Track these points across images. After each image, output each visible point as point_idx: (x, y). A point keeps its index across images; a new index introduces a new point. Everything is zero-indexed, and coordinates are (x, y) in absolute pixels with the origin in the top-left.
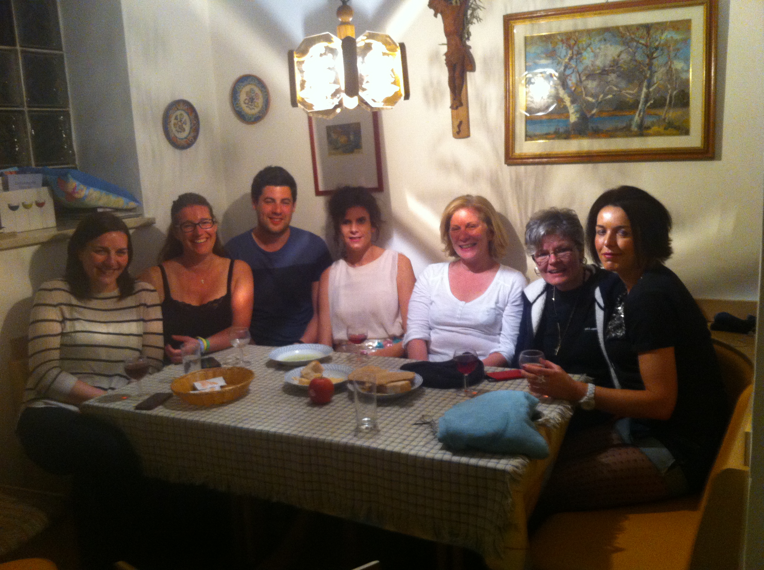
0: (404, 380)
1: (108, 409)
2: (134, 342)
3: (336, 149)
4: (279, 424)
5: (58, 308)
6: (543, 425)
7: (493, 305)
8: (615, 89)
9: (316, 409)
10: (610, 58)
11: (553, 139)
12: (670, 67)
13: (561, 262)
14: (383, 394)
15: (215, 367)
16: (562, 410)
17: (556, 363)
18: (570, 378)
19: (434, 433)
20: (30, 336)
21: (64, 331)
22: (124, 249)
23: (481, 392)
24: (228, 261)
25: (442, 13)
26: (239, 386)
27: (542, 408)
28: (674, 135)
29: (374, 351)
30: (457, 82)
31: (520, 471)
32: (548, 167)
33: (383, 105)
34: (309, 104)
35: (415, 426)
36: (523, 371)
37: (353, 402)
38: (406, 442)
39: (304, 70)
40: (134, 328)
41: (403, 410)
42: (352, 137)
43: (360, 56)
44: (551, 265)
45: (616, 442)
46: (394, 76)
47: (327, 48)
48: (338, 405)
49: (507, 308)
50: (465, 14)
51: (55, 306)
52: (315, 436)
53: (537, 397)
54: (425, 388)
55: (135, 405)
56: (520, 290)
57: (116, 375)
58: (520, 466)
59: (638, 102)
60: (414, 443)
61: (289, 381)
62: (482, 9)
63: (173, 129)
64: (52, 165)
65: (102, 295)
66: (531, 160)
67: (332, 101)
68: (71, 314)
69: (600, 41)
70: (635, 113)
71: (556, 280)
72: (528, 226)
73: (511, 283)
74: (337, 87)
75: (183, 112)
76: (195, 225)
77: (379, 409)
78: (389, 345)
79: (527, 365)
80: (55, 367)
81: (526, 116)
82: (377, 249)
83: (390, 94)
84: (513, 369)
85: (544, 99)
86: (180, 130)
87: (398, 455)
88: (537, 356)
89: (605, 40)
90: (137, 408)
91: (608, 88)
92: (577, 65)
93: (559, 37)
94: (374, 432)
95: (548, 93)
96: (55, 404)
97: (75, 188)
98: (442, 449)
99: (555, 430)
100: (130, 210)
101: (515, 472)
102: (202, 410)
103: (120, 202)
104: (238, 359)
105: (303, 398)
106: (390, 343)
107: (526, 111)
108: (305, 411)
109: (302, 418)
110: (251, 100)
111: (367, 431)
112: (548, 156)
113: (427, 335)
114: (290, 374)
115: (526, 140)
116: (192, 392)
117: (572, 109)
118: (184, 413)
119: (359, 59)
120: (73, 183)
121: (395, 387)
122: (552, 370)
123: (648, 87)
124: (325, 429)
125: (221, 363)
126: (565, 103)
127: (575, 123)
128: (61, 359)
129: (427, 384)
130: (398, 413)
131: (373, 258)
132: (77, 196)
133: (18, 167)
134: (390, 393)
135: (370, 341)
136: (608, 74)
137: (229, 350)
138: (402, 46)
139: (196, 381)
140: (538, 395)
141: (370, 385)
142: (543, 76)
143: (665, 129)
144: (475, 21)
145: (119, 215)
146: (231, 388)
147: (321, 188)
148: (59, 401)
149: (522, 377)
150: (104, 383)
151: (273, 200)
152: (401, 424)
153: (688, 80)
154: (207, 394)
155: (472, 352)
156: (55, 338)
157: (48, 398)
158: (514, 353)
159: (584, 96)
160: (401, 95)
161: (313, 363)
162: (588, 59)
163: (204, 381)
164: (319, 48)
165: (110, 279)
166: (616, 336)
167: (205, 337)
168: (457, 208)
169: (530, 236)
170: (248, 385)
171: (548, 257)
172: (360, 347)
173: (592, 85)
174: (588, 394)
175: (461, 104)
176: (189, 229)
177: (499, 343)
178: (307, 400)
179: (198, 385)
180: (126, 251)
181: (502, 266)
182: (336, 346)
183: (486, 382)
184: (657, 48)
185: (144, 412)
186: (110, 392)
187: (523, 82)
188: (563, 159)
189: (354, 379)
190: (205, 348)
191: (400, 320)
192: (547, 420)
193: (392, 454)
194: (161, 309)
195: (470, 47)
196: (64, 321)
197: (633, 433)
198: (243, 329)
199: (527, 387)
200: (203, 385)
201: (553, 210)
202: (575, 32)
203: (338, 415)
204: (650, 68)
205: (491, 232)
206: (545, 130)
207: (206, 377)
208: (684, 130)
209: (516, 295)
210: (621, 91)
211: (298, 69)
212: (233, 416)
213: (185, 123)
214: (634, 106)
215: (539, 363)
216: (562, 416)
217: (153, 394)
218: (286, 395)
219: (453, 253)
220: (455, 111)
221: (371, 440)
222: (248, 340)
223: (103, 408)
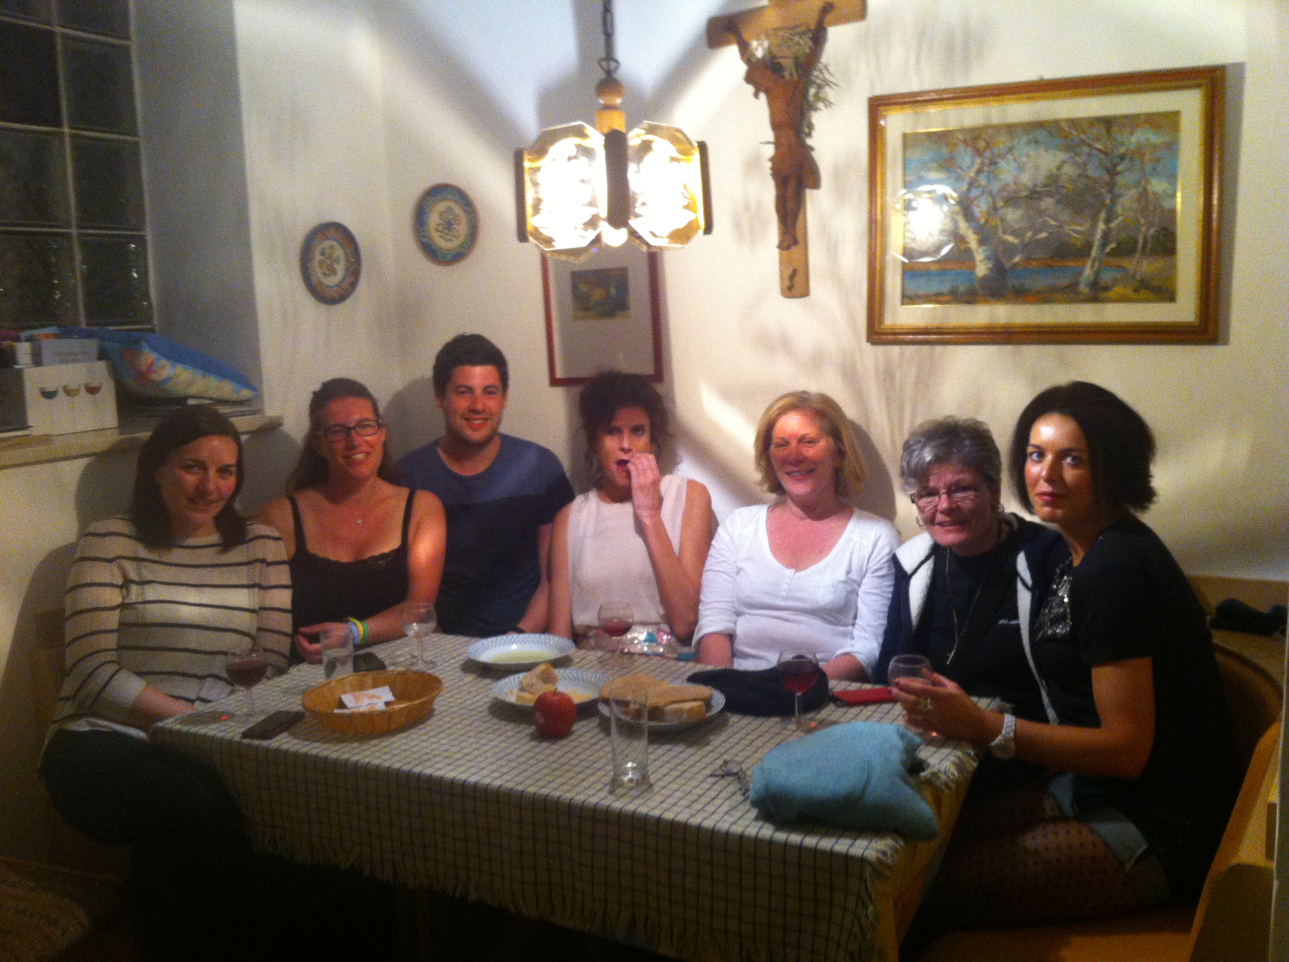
0: (695, 700)
1: (195, 735)
2: (244, 621)
3: (587, 309)
4: (483, 769)
5: (113, 565)
6: (929, 782)
7: (842, 576)
8: (1052, 222)
9: (545, 745)
10: (1044, 172)
11: (948, 302)
12: (1145, 190)
13: (959, 508)
14: (658, 724)
15: (375, 669)
16: (959, 757)
17: (951, 678)
18: (975, 705)
19: (745, 790)
20: (68, 611)
21: (127, 601)
22: (231, 466)
23: (824, 724)
24: (405, 492)
25: (767, 92)
26: (416, 702)
27: (925, 753)
28: (1148, 301)
30: (790, 205)
31: (888, 860)
32: (939, 348)
33: (668, 243)
34: (547, 236)
35: (713, 780)
36: (895, 691)
37: (609, 735)
38: (697, 806)
39: (539, 181)
40: (242, 598)
41: (691, 751)
42: (613, 291)
43: (633, 161)
44: (942, 512)
45: (1049, 814)
46: (687, 195)
47: (579, 147)
48: (582, 739)
49: (865, 581)
50: (805, 95)
51: (111, 561)
52: (544, 792)
53: (917, 734)
54: (729, 715)
55: (243, 730)
56: (887, 550)
57: (211, 676)
58: (889, 852)
59: (1089, 246)
60: (711, 808)
61: (500, 697)
62: (832, 85)
63: (318, 273)
64: (114, 324)
65: (191, 541)
66: (911, 337)
67: (584, 233)
68: (140, 574)
69: (1029, 143)
70: (1084, 263)
71: (949, 538)
72: (907, 447)
73: (872, 539)
74: (593, 211)
75: (334, 243)
76: (348, 430)
77: (651, 748)
79: (903, 681)
80: (111, 662)
81: (904, 263)
83: (681, 224)
84: (877, 687)
85: (933, 236)
86: (328, 272)
87: (685, 827)
88: (918, 666)
89: (1037, 142)
90: (245, 735)
91: (1040, 220)
92: (989, 182)
93: (960, 137)
94: (643, 788)
95: (940, 226)
96: (105, 724)
97: (152, 364)
98: (757, 819)
99: (947, 791)
100: (241, 403)
101: (880, 861)
102: (353, 742)
103: (222, 388)
104: (413, 657)
105: (523, 726)
106: (668, 635)
107: (904, 255)
108: (528, 748)
109: (522, 759)
110: (448, 226)
111: (631, 785)
112: (939, 331)
113: (731, 625)
114: (501, 684)
115: (903, 304)
116: (336, 711)
117: (979, 255)
118: (325, 746)
119: (632, 168)
120: (148, 356)
121: (678, 712)
122: (946, 691)
123: (1108, 221)
124: (560, 780)
125: (386, 663)
126: (968, 243)
127: (985, 279)
128: (120, 648)
129: (731, 707)
130: (683, 756)
132: (155, 377)
133: (58, 326)
134: (670, 722)
135: (636, 631)
136: (1040, 198)
138: (703, 147)
139: (344, 692)
140: (920, 730)
141: (637, 707)
142: (931, 198)
143: (1136, 290)
144: (821, 105)
145: (223, 410)
146: (402, 706)
147: (559, 374)
148: (113, 721)
149: (893, 700)
150: (189, 689)
151: (470, 390)
152: (687, 775)
153: (1173, 211)
154: (362, 715)
155: (810, 656)
156: (110, 613)
157: (95, 714)
158: (878, 656)
159: (1000, 232)
160: (698, 228)
161: (541, 668)
162: (1007, 171)
163: (357, 693)
164: (564, 147)
165: (205, 517)
166: (1055, 634)
167: (361, 618)
168: (784, 411)
169: (908, 463)
170: (431, 702)
171: (936, 498)
172: (619, 642)
173: (1013, 215)
174: (1003, 731)
175: (796, 242)
176: (340, 437)
177: (853, 638)
178: (532, 729)
179: (347, 699)
180: (234, 469)
181: (857, 512)
182: (578, 637)
183: (831, 707)
184: (1122, 158)
185: (256, 742)
186: (199, 707)
187: (899, 206)
188: (966, 336)
189: (611, 697)
190: (361, 637)
192: (935, 775)
193: (673, 825)
194: (289, 570)
195: (811, 149)
196: (127, 583)
198: (425, 607)
199: (901, 718)
200: (357, 699)
201: (950, 420)
202: (988, 127)
203: (582, 757)
204: (1111, 191)
205: (839, 453)
206: (933, 287)
207: (361, 687)
208: (1167, 294)
209: (881, 559)
210: (1061, 227)
211: (531, 180)
212: (407, 753)
213: (337, 261)
214: (1083, 252)
215: (922, 676)
216: (960, 767)
217: (272, 712)
218: (494, 721)
219: (777, 487)
220: (785, 253)
221: (638, 801)
222: (432, 625)
223: (187, 734)
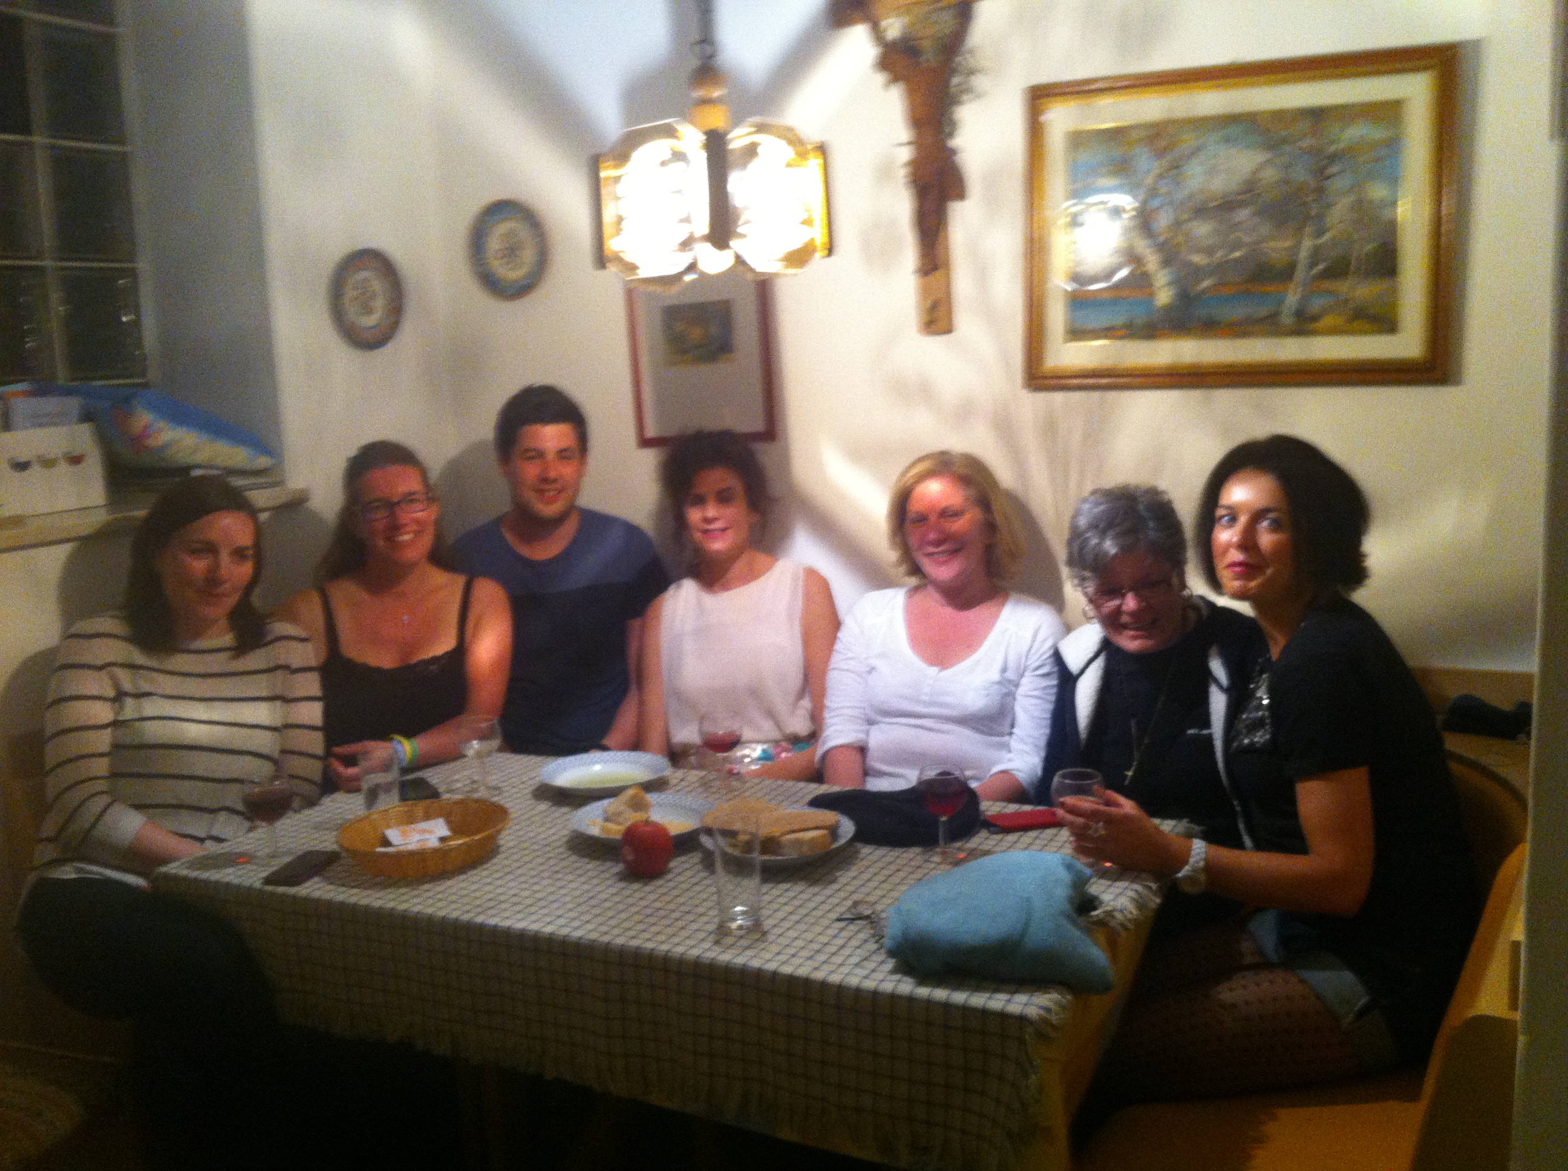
0: (817, 828)
1: (206, 882)
2: (264, 742)
3: (684, 352)
4: (559, 917)
5: (103, 673)
6: (1101, 923)
7: (996, 676)
8: (1249, 239)
9: (636, 886)
10: (1238, 176)
11: (1121, 338)
12: (1361, 197)
14: (775, 858)
15: (427, 798)
16: (1138, 892)
17: (1128, 795)
18: (1157, 828)
19: (879, 937)
20: (49, 730)
21: (121, 719)
22: (247, 548)
23: (975, 854)
24: (460, 581)
25: (903, 81)
26: (477, 837)
27: (1097, 888)
28: (1364, 333)
29: (753, 767)
30: (931, 220)
31: (1054, 1019)
32: (1112, 395)
33: (781, 268)
34: (630, 263)
35: (842, 924)
36: (1060, 812)
37: (713, 872)
38: (822, 957)
39: (618, 195)
40: (262, 713)
41: (814, 890)
42: (714, 330)
43: (734, 168)
45: (1248, 960)
46: (805, 209)
47: (671, 151)
48: (681, 878)
49: (1024, 681)
50: (946, 86)
51: (100, 668)
52: (635, 943)
53: (1087, 865)
54: (859, 845)
55: (264, 875)
56: (1049, 643)
57: (224, 809)
58: (1054, 1008)
59: (1293, 266)
60: (838, 959)
61: (581, 829)
62: (979, 74)
63: (352, 312)
64: (101, 378)
65: (198, 644)
66: (1078, 381)
67: (678, 258)
68: (134, 683)
69: (1219, 141)
70: (1287, 288)
73: (1032, 629)
75: (370, 275)
76: (391, 506)
77: (765, 888)
78: (784, 755)
79: (1069, 800)
80: (103, 792)
81: (1070, 291)
82: (761, 558)
83: (797, 244)
84: (1040, 808)
85: (1105, 257)
86: (363, 311)
87: (806, 983)
88: (1089, 782)
89: (1231, 140)
90: (268, 881)
91: (1234, 236)
92: (1171, 190)
93: (1137, 133)
94: (754, 936)
95: (1112, 246)
96: (95, 870)
97: (146, 427)
98: (894, 971)
99: (1124, 934)
100: (258, 473)
101: (1044, 1021)
102: (400, 887)
103: (236, 455)
104: (474, 782)
105: (608, 864)
106: (786, 750)
107: (1071, 281)
108: (614, 890)
109: (607, 904)
110: (511, 252)
111: (742, 932)
112: (1112, 373)
113: (862, 736)
114: (580, 813)
115: (1066, 341)
116: (381, 850)
117: (1160, 280)
118: (366, 892)
119: (734, 177)
120: (144, 418)
121: (799, 842)
122: (1122, 811)
123: (1316, 236)
124: (654, 929)
125: (441, 790)
126: (1148, 266)
127: (1167, 308)
128: (114, 775)
129: (863, 836)
130: (804, 896)
131: (751, 575)
132: (150, 442)
133: (33, 383)
134: (789, 855)
135: (747, 747)
136: (1234, 209)
137: (458, 764)
138: (822, 149)
139: (388, 827)
142: (1103, 210)
143: (1350, 321)
145: (238, 482)
146: (460, 841)
147: (651, 432)
148: (106, 865)
149: (1059, 824)
150: (198, 826)
151: (540, 454)
152: (809, 919)
153: (1395, 223)
154: (411, 854)
155: (957, 773)
156: (99, 733)
157: (85, 859)
158: (1039, 772)
159: (1185, 250)
160: (817, 249)
161: (631, 792)
162: (1194, 177)
163: (407, 827)
164: (656, 149)
165: (217, 612)
166: (1252, 744)
167: (409, 734)
168: (923, 477)
169: (1080, 551)
170: (495, 836)
172: (725, 760)
173: (1202, 230)
174: (1192, 860)
175: (937, 267)
176: (381, 514)
177: (1009, 751)
178: (620, 867)
179: (394, 835)
180: (250, 552)
181: (1013, 596)
182: (676, 755)
183: (984, 833)
184: (1333, 158)
185: (281, 889)
186: (211, 847)
187: (1063, 221)
188: (1144, 379)
189: (715, 826)
190: (410, 759)
191: (806, 703)
192: (1110, 914)
193: (792, 981)
194: (319, 679)
195: (955, 151)
196: (119, 697)
197: (1284, 941)
199: (1068, 845)
200: (404, 834)
202: (1170, 122)
203: (681, 900)
204: (1319, 199)
205: (990, 527)
207: (410, 819)
208: (1387, 323)
209: (1043, 654)
210: (1258, 244)
211: (610, 192)
212: (466, 900)
213: (374, 296)
214: (1287, 273)
215: (1092, 795)
216: (1140, 904)
217: (300, 853)
218: (574, 858)
219: (916, 570)
220: (926, 279)
221: (749, 953)
222: (496, 743)
223: (196, 881)
